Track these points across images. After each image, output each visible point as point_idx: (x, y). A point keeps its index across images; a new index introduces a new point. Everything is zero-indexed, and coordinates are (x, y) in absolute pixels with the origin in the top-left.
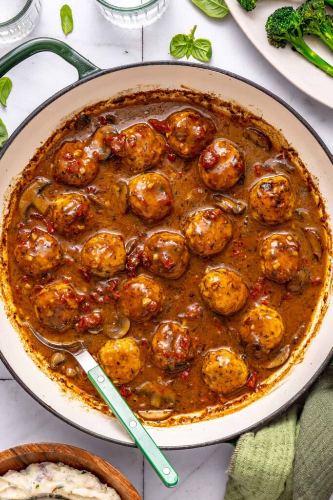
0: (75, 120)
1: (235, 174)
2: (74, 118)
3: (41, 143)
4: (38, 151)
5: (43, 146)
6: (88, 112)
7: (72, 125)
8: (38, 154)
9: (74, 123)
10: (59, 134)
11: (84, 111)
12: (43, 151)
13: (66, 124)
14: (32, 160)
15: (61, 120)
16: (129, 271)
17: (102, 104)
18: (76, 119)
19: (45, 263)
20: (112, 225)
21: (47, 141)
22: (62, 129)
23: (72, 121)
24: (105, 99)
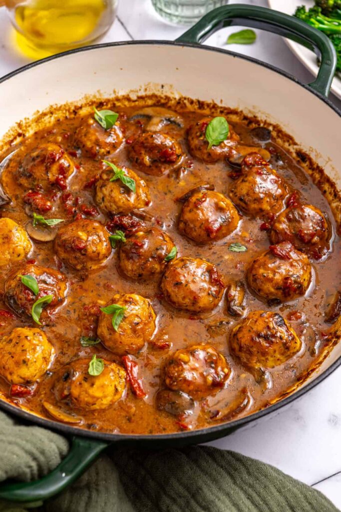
0: (259, 125)
1: (277, 284)
2: (262, 122)
3: (221, 101)
4: (210, 104)
5: (218, 107)
6: (274, 134)
7: (254, 125)
8: (208, 105)
9: (257, 126)
10: (238, 118)
11: (275, 127)
12: (213, 110)
13: (252, 118)
14: (199, 102)
15: (254, 107)
16: (112, 220)
17: (291, 141)
18: (262, 125)
19: (90, 138)
20: (159, 193)
21: (225, 109)
22: (245, 118)
23: (258, 122)
24: (297, 141)
